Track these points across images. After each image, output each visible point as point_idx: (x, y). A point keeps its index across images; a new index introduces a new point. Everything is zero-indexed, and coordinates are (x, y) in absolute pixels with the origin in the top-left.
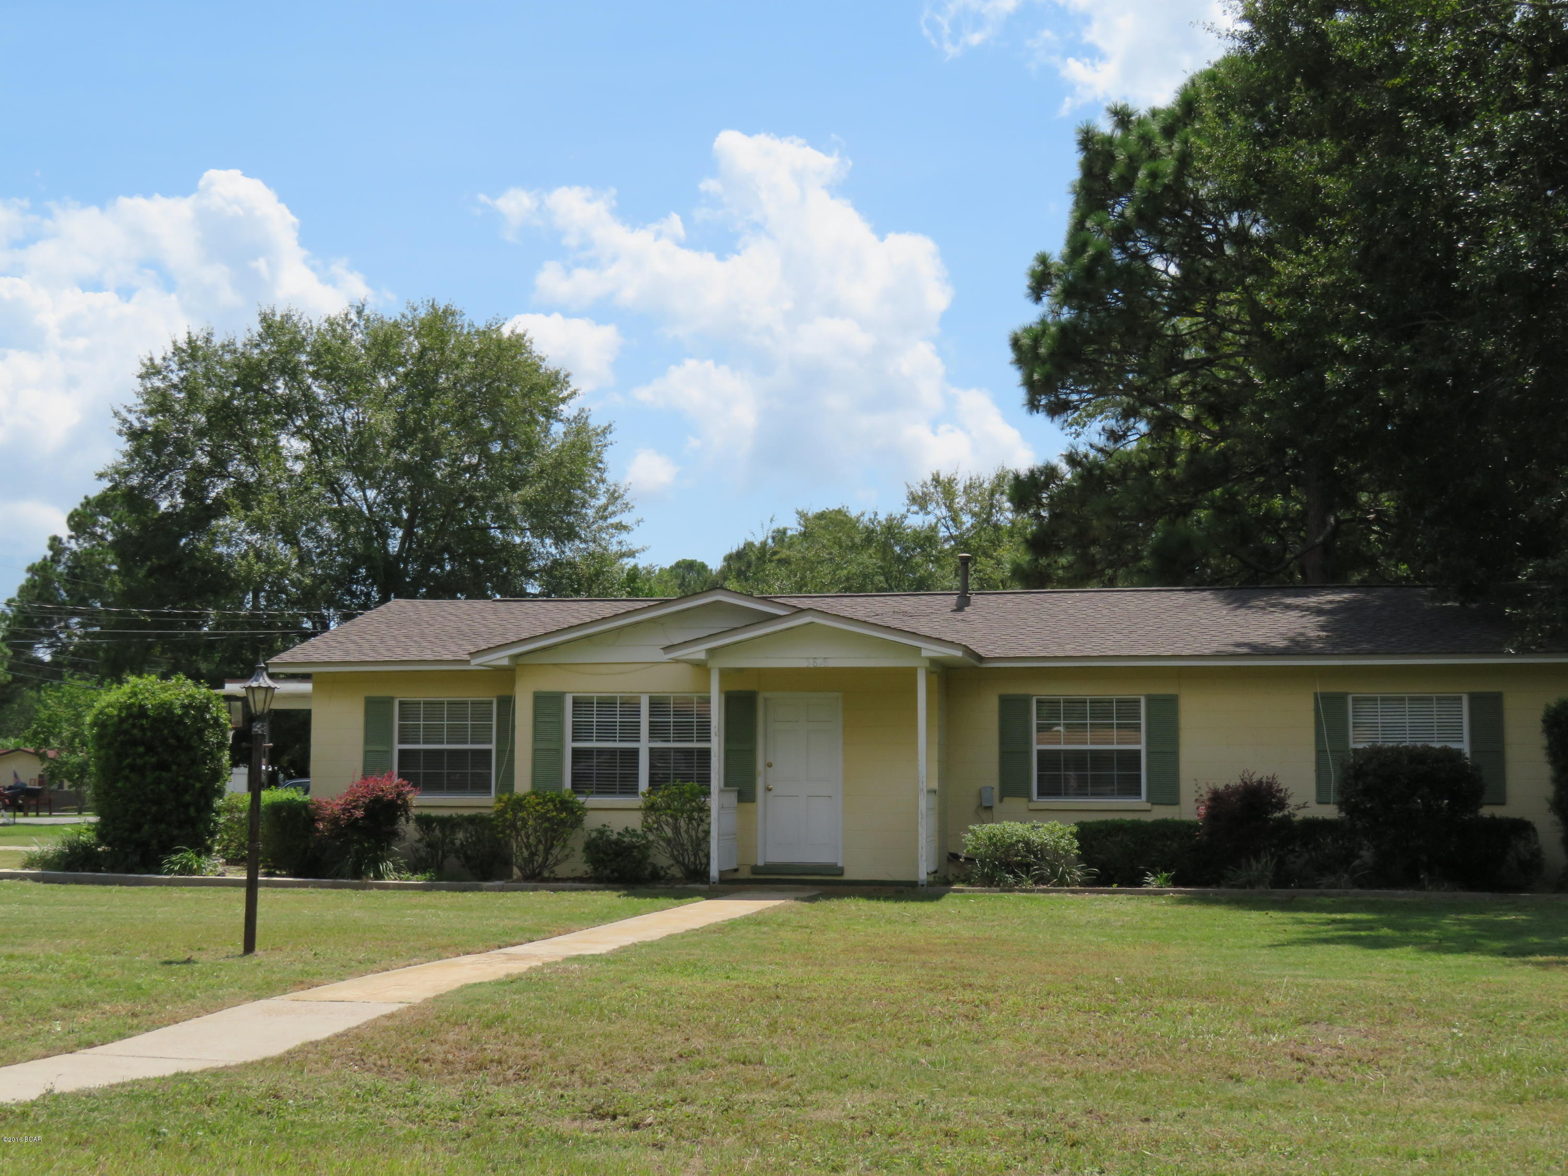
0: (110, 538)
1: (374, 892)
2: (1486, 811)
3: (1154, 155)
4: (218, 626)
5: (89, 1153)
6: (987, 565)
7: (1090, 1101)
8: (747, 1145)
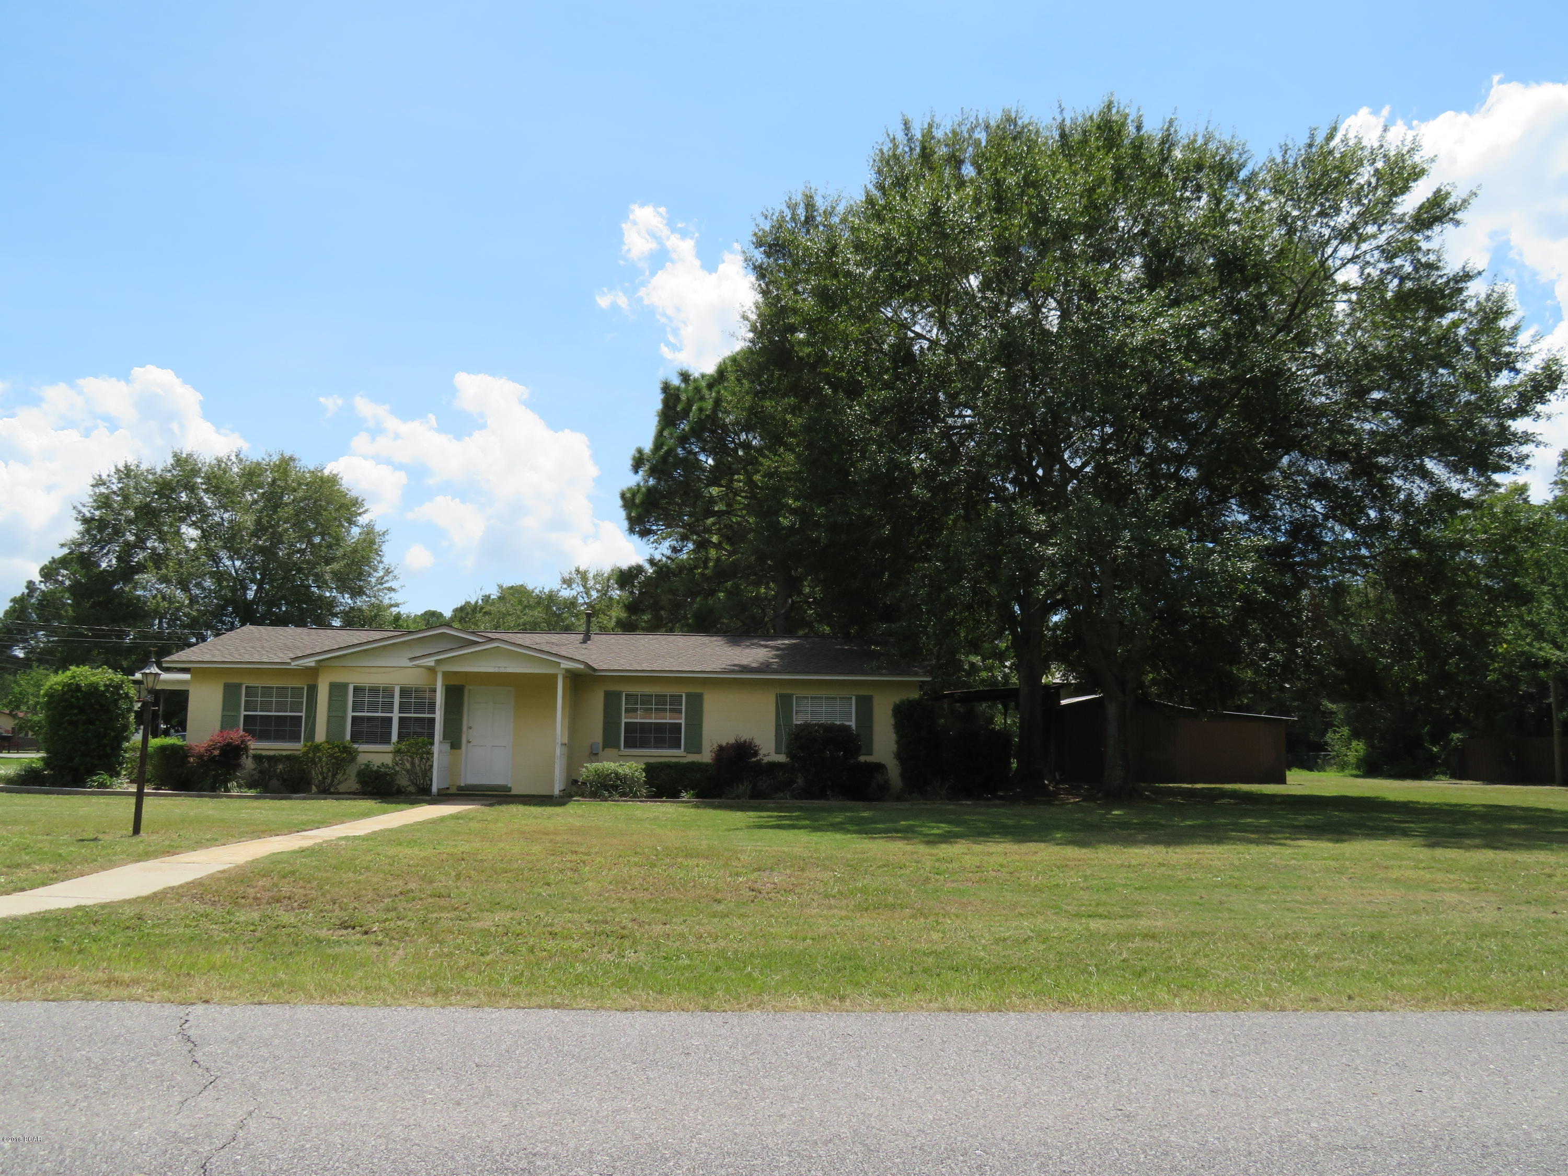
0: (67, 583)
1: (224, 800)
2: (862, 759)
3: (702, 398)
4: (135, 638)
5: (10, 954)
6: (603, 619)
7: (635, 915)
8: (432, 942)
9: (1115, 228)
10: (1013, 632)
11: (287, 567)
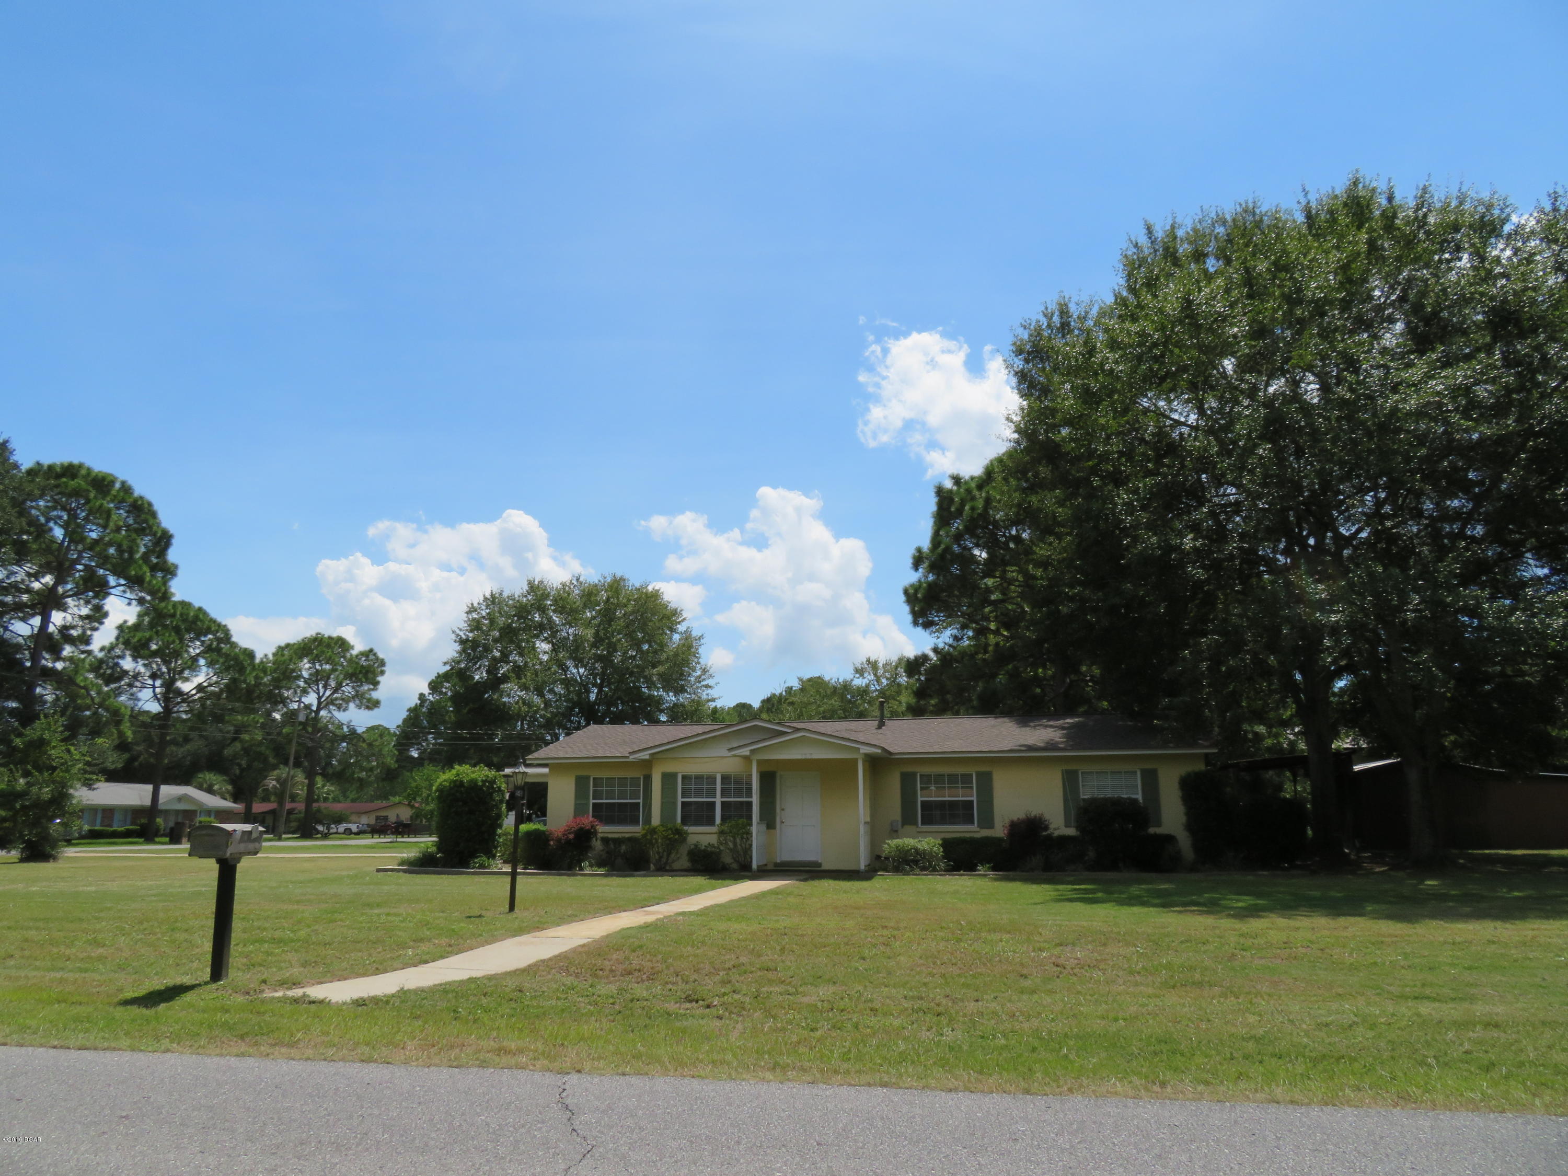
0: (449, 694)
1: (579, 878)
2: (1152, 830)
3: (973, 499)
4: (503, 739)
5: (420, 1023)
6: (894, 704)
7: (948, 990)
8: (766, 1017)
9: (1370, 298)
10: (1297, 701)
11: (623, 673)
